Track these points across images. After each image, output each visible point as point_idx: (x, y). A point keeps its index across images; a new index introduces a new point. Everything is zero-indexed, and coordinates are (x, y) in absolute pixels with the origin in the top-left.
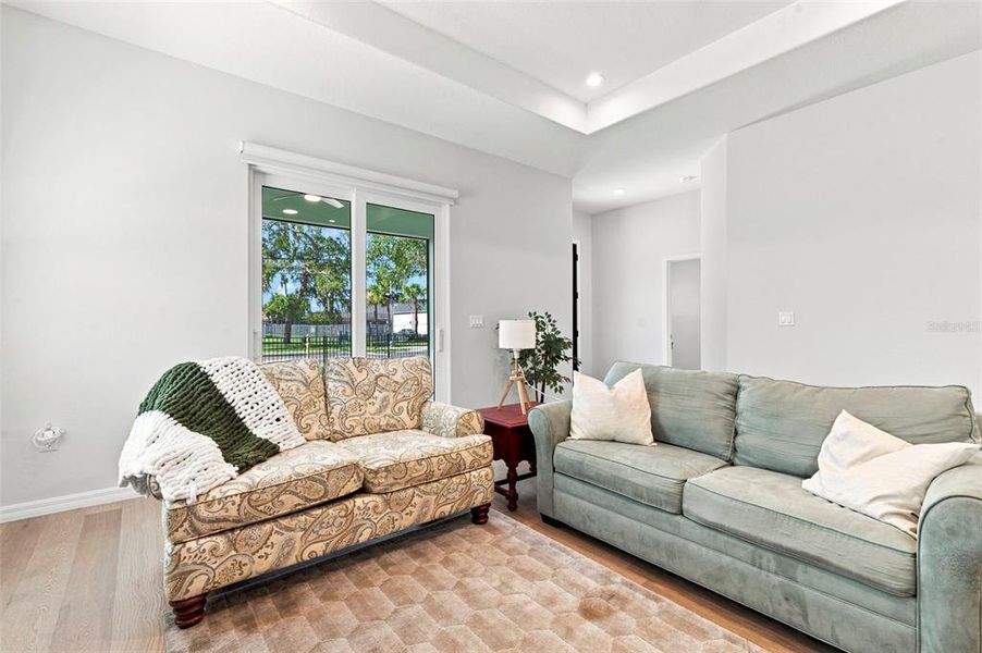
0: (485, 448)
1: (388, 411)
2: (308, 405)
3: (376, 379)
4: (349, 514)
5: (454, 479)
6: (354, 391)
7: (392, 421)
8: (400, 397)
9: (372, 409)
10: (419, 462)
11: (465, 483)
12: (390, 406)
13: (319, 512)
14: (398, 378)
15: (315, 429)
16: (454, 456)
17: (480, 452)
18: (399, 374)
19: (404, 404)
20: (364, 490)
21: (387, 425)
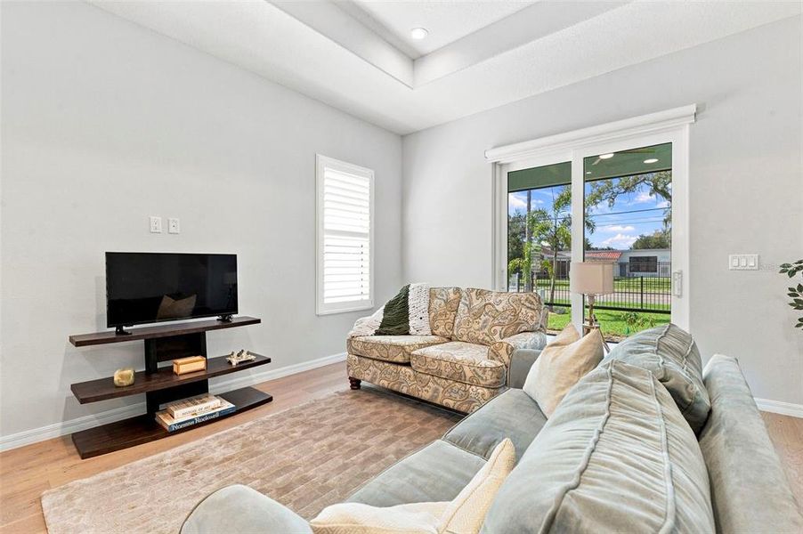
0: (485, 371)
1: (486, 331)
2: (441, 315)
3: (485, 305)
4: (398, 373)
5: (457, 384)
6: (469, 312)
7: (487, 338)
8: (496, 322)
9: (477, 326)
10: (434, 360)
11: (464, 391)
12: (488, 327)
13: (387, 365)
14: (499, 308)
15: (441, 330)
16: (458, 366)
17: (480, 373)
18: (503, 304)
19: (498, 328)
20: (408, 364)
21: (483, 340)
